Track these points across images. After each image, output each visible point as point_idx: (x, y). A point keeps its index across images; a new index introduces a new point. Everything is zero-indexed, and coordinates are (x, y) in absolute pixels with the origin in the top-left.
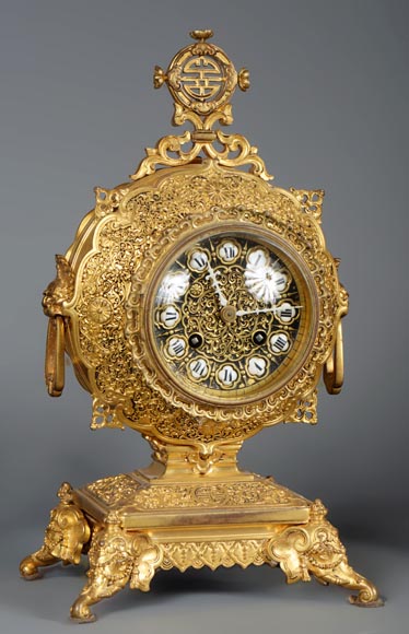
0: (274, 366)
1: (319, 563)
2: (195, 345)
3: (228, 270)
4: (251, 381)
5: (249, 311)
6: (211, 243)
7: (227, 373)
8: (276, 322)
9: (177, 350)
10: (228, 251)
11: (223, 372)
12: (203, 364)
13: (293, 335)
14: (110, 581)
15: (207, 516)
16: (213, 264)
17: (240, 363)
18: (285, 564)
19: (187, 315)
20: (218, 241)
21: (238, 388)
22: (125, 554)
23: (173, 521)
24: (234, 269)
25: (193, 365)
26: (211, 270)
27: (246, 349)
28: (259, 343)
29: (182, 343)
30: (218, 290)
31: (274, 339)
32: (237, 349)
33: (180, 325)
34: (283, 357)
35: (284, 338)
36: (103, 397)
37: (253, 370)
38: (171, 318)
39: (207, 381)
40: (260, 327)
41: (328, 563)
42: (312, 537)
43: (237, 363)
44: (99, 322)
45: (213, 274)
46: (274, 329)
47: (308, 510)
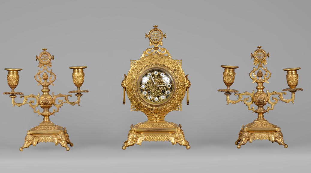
0: (166, 97)
1: (179, 141)
2: (149, 93)
3: (156, 77)
4: (162, 101)
5: (161, 86)
6: (152, 71)
7: (156, 99)
8: (167, 88)
9: (145, 94)
10: (156, 73)
11: (155, 99)
12: (151, 97)
13: (171, 91)
14: (131, 142)
15: (153, 130)
16: (152, 76)
17: (159, 97)
18: (172, 141)
19: (147, 86)
20: (153, 71)
21: (159, 102)
22: (135, 137)
23: (146, 130)
24: (157, 77)
25: (149, 97)
26: (152, 77)
27: (161, 94)
28: (163, 92)
29: (146, 92)
30: (154, 81)
31: (167, 92)
32: (158, 94)
33: (145, 89)
34: (169, 95)
35: (169, 91)
36: (133, 104)
37: (162, 98)
38: (143, 87)
39: (152, 101)
40: (163, 89)
41: (180, 140)
42: (177, 135)
43: (158, 97)
44: (130, 88)
45: (152, 78)
46: (167, 89)
47: (177, 129)
